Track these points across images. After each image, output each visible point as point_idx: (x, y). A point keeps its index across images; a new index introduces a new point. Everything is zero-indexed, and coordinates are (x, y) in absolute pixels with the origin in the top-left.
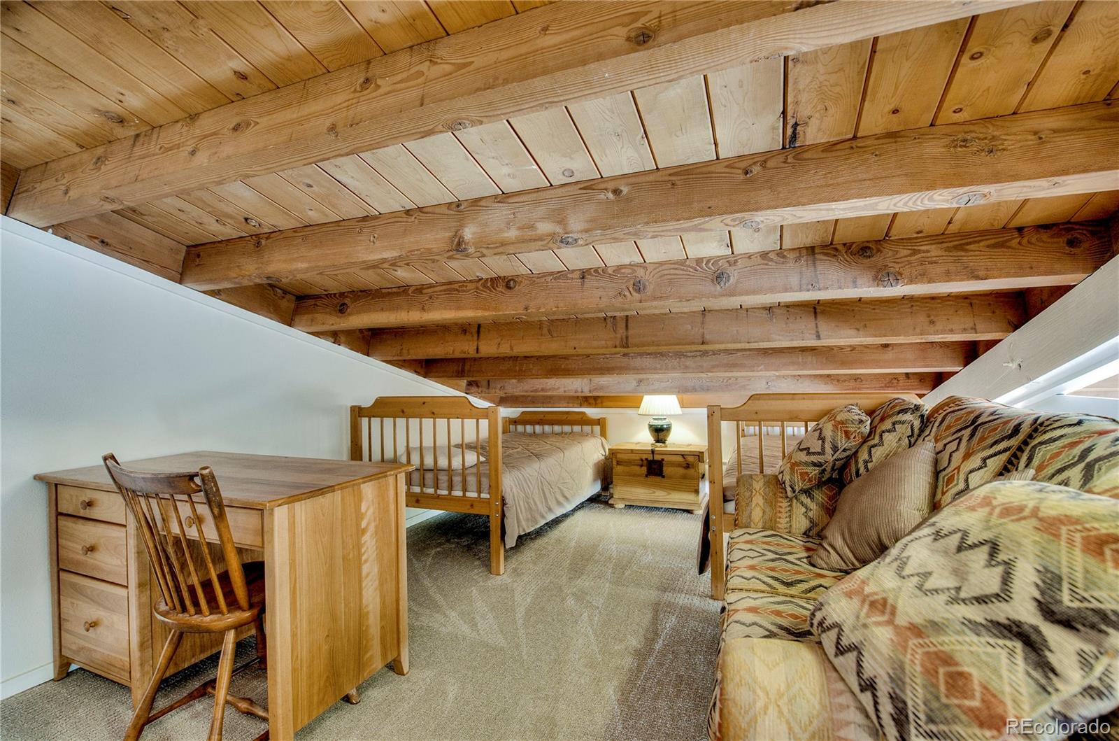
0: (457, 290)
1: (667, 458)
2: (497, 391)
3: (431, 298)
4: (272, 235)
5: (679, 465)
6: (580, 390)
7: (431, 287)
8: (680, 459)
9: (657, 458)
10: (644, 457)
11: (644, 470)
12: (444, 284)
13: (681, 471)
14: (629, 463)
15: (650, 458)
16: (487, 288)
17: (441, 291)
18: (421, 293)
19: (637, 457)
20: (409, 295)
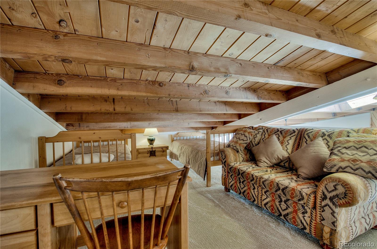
0: (136, 83)
1: (157, 150)
2: (85, 128)
3: (122, 85)
4: (69, 35)
5: (161, 151)
6: (126, 127)
7: (121, 80)
8: (161, 149)
9: (154, 150)
10: (149, 150)
11: (149, 154)
12: (129, 79)
13: (161, 153)
14: (143, 153)
15: (151, 150)
16: (150, 84)
17: (127, 82)
18: (116, 82)
19: (146, 150)
20: (108, 82)
